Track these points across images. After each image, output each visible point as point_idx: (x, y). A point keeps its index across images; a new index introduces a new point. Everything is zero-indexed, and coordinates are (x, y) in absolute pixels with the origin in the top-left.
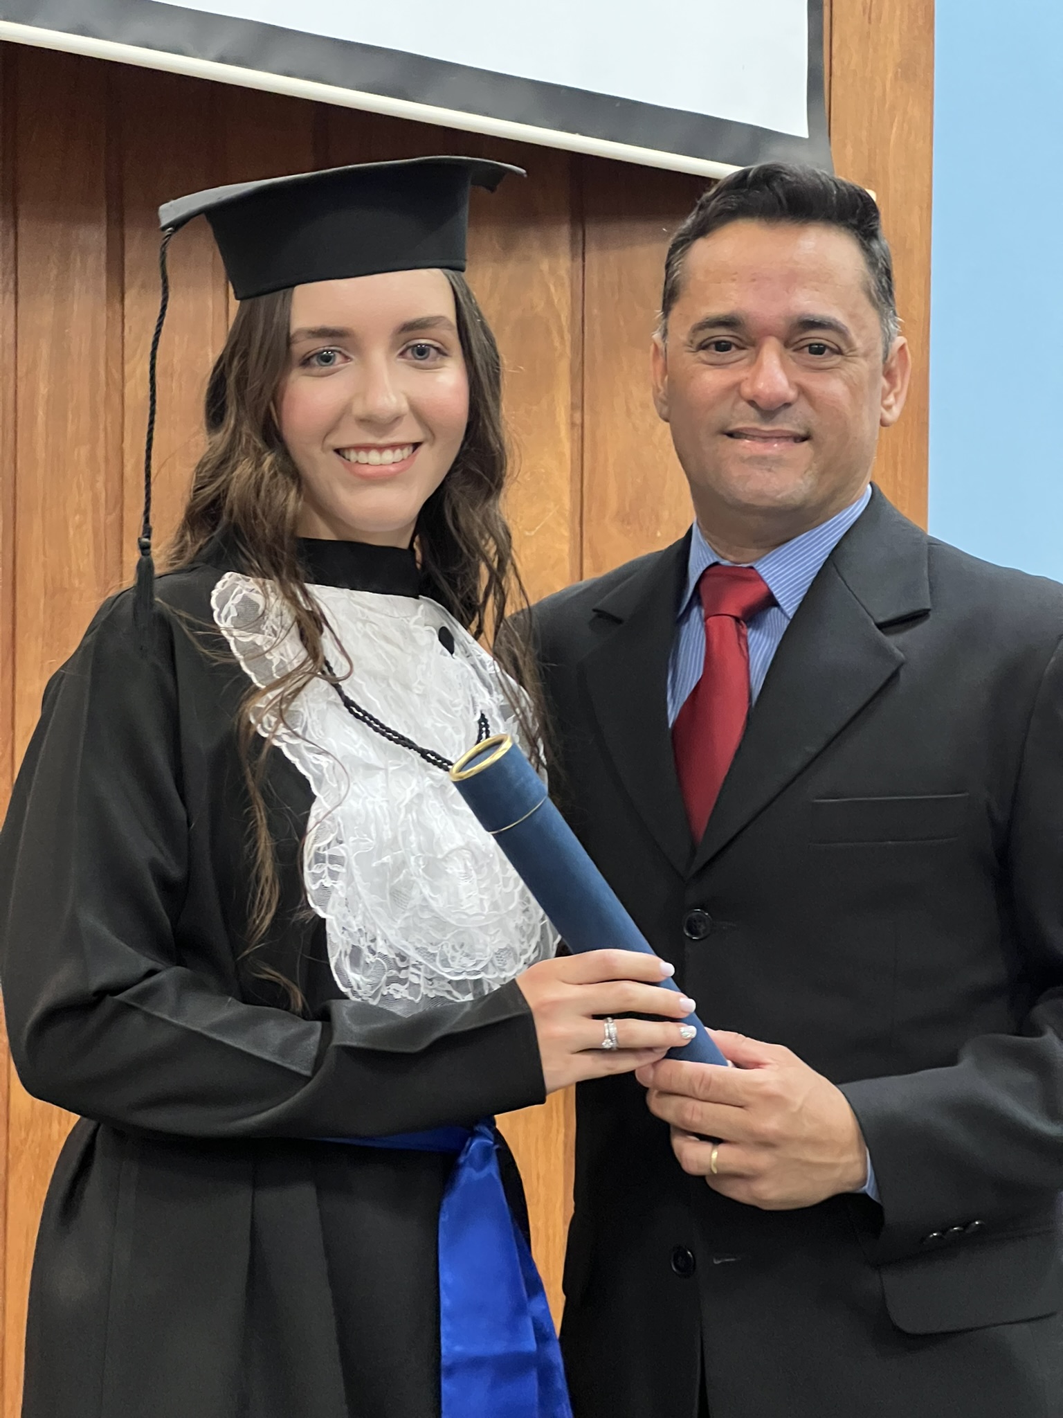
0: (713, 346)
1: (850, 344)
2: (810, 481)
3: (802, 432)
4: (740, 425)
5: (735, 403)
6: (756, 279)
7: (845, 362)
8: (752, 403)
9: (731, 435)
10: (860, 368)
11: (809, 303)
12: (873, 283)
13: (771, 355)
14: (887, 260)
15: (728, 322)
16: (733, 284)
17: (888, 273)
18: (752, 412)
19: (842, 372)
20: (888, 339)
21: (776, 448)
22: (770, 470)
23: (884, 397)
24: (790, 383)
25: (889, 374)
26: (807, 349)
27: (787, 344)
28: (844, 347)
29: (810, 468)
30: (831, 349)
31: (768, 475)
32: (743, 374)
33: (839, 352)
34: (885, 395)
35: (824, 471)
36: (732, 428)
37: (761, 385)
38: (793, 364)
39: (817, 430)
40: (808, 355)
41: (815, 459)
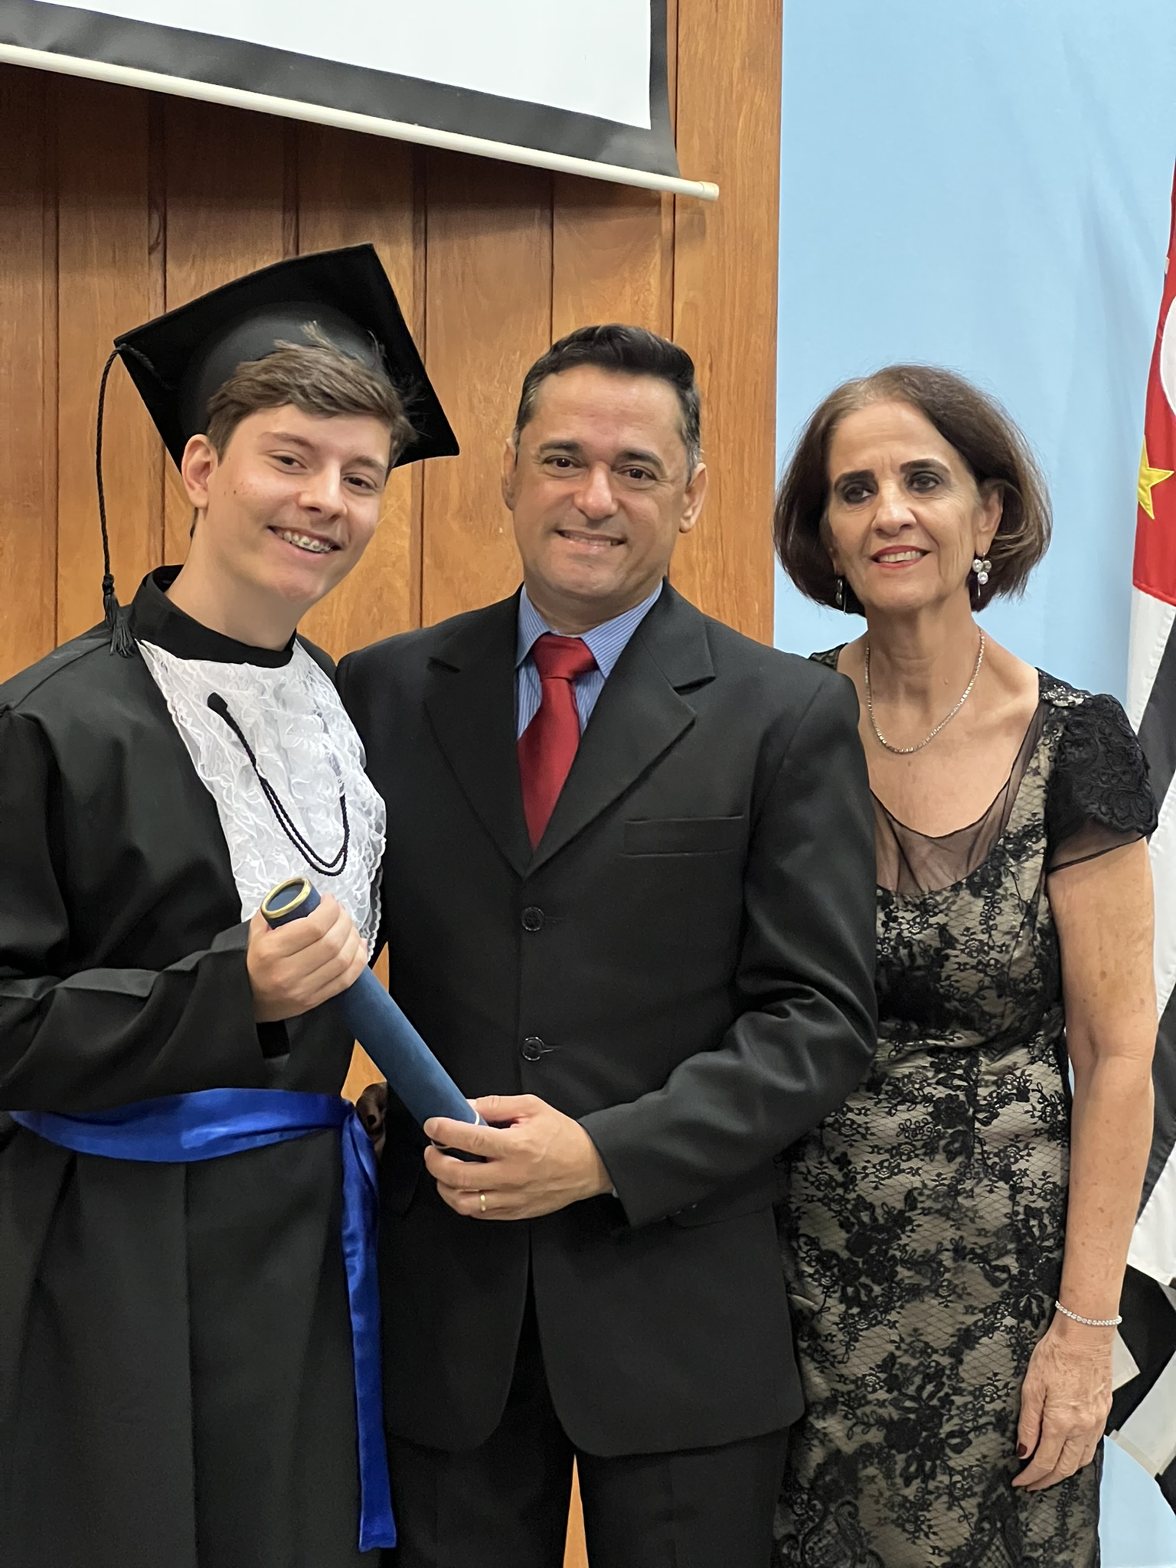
0: (555, 462)
1: (662, 473)
2: (621, 576)
3: (619, 536)
4: (572, 528)
5: (571, 511)
7: (655, 485)
8: (582, 512)
9: (562, 534)
10: (668, 489)
11: (631, 439)
13: (600, 477)
14: (697, 406)
15: (567, 445)
16: (575, 417)
17: (697, 416)
18: (583, 519)
19: (654, 493)
20: (692, 467)
21: (597, 548)
22: (590, 566)
23: (685, 510)
24: (613, 499)
25: (692, 493)
26: (628, 473)
27: (613, 468)
28: (658, 475)
29: (622, 566)
30: (646, 473)
31: (589, 570)
32: (576, 487)
33: (653, 477)
34: (687, 509)
36: (563, 529)
37: (590, 500)
38: (616, 483)
39: (631, 537)
40: (628, 477)
41: (626, 559)
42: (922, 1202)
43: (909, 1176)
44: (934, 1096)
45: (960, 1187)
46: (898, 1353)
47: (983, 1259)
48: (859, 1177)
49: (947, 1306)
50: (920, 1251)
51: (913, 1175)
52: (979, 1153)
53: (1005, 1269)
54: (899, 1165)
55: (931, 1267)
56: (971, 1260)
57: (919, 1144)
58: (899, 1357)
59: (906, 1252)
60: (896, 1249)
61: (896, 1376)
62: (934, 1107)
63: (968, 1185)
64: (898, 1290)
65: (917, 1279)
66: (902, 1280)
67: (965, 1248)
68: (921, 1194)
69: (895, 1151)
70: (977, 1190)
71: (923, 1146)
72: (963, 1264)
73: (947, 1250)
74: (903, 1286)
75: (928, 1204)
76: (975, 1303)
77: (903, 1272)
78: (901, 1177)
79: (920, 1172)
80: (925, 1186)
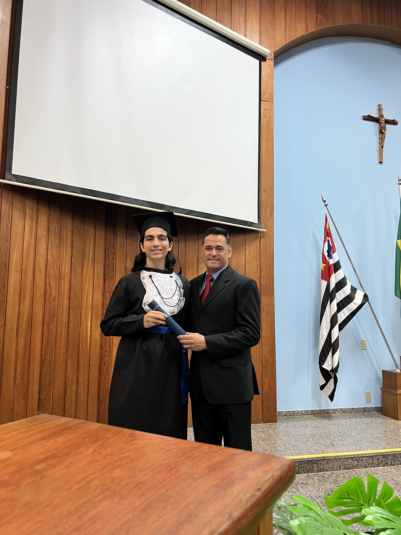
0: (208, 249)
1: (224, 249)
3: (218, 259)
4: (210, 258)
5: (210, 256)
6: (212, 241)
8: (212, 256)
9: (210, 260)
10: (225, 251)
11: (219, 244)
12: (227, 242)
13: (214, 250)
15: (209, 246)
16: (210, 242)
17: (229, 240)
18: (212, 257)
19: (223, 252)
20: (229, 248)
21: (215, 261)
23: (228, 255)
24: (216, 253)
25: (229, 252)
27: (216, 249)
29: (219, 264)
31: (214, 264)
32: (211, 252)
33: (222, 250)
34: (229, 254)
35: (221, 263)
37: (213, 254)
38: (217, 251)
39: (220, 259)
40: (219, 250)
41: (220, 262)
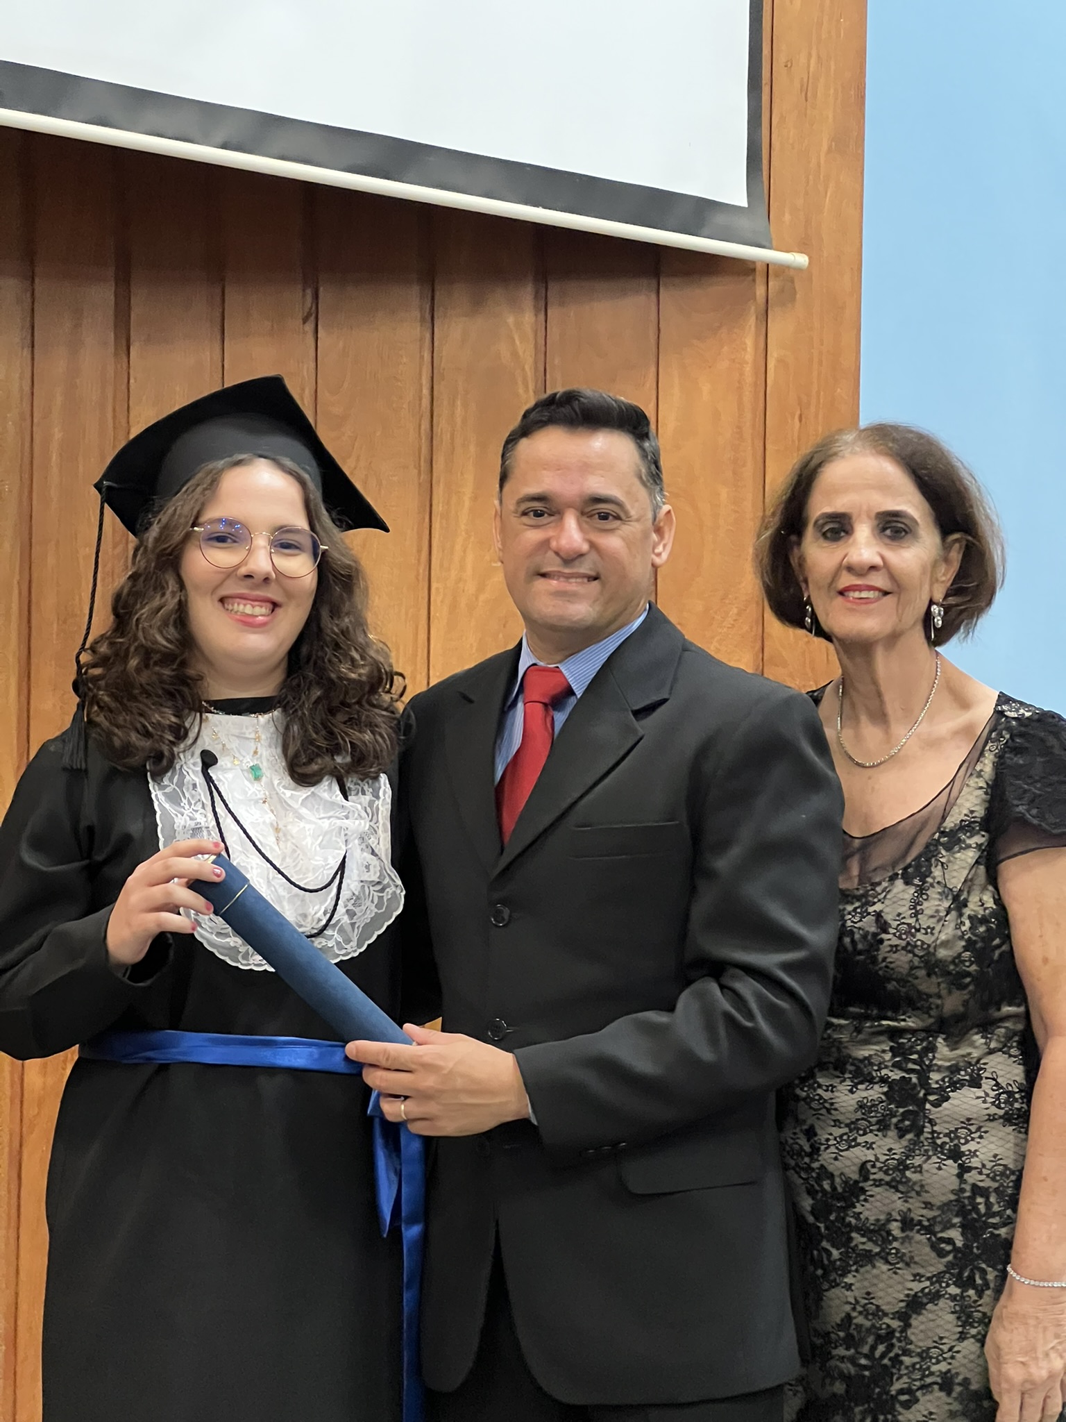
0: (532, 513)
1: (626, 513)
2: (598, 608)
3: (593, 573)
4: (549, 568)
5: (546, 552)
6: (559, 467)
7: (623, 526)
8: (557, 553)
9: (544, 575)
10: (634, 529)
11: (597, 485)
12: (645, 471)
13: (571, 521)
14: (656, 455)
15: (540, 498)
16: (544, 472)
17: (657, 463)
18: (558, 560)
19: (620, 532)
20: (657, 508)
21: (573, 586)
22: (569, 601)
23: (654, 547)
24: (583, 540)
25: (658, 531)
26: (597, 516)
27: (583, 513)
28: (622, 515)
29: (598, 601)
30: (612, 515)
31: (567, 604)
32: (550, 533)
33: (618, 518)
35: (610, 602)
36: (544, 570)
37: (564, 542)
38: (585, 526)
39: (603, 573)
40: (596, 521)
41: (602, 593)
42: (875, 1173)
43: (864, 1149)
44: (889, 1077)
45: (908, 1162)
46: (854, 1314)
47: (929, 1230)
48: (823, 1147)
49: (895, 1273)
50: (872, 1219)
51: (868, 1149)
52: (928, 1133)
53: (950, 1241)
54: (855, 1139)
55: (881, 1235)
56: (918, 1232)
57: (873, 1120)
58: (855, 1318)
59: (861, 1219)
60: (852, 1217)
61: (852, 1336)
62: (889, 1087)
63: (917, 1161)
64: (854, 1255)
65: (869, 1246)
66: (856, 1245)
67: (912, 1219)
68: (874, 1166)
69: (853, 1126)
70: (925, 1167)
71: (878, 1123)
72: (911, 1234)
73: (896, 1220)
74: (857, 1252)
75: (880, 1175)
76: (921, 1271)
77: (857, 1238)
78: (857, 1151)
79: (874, 1146)
80: (877, 1159)
